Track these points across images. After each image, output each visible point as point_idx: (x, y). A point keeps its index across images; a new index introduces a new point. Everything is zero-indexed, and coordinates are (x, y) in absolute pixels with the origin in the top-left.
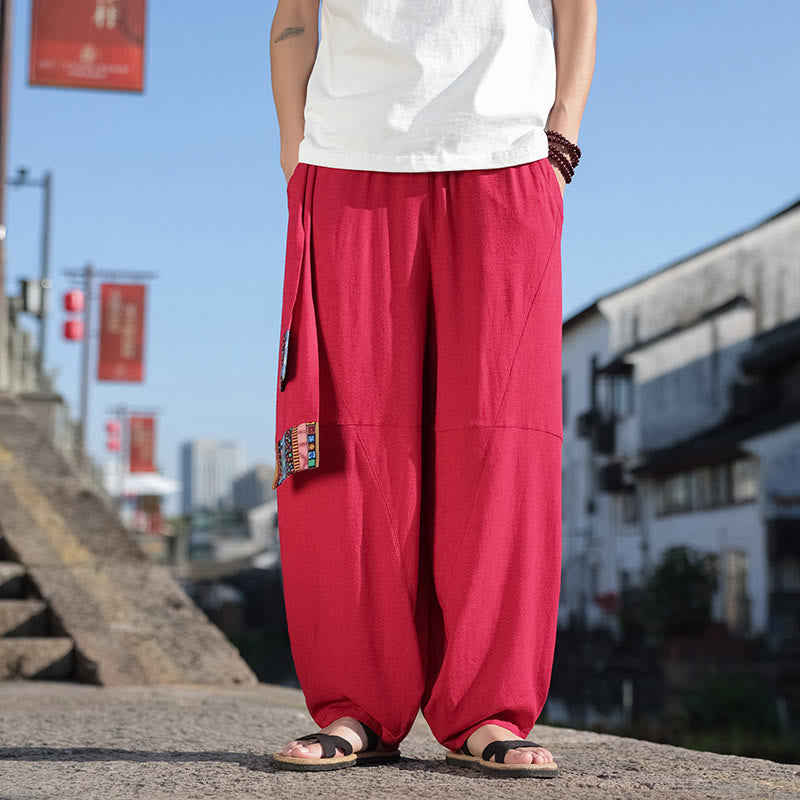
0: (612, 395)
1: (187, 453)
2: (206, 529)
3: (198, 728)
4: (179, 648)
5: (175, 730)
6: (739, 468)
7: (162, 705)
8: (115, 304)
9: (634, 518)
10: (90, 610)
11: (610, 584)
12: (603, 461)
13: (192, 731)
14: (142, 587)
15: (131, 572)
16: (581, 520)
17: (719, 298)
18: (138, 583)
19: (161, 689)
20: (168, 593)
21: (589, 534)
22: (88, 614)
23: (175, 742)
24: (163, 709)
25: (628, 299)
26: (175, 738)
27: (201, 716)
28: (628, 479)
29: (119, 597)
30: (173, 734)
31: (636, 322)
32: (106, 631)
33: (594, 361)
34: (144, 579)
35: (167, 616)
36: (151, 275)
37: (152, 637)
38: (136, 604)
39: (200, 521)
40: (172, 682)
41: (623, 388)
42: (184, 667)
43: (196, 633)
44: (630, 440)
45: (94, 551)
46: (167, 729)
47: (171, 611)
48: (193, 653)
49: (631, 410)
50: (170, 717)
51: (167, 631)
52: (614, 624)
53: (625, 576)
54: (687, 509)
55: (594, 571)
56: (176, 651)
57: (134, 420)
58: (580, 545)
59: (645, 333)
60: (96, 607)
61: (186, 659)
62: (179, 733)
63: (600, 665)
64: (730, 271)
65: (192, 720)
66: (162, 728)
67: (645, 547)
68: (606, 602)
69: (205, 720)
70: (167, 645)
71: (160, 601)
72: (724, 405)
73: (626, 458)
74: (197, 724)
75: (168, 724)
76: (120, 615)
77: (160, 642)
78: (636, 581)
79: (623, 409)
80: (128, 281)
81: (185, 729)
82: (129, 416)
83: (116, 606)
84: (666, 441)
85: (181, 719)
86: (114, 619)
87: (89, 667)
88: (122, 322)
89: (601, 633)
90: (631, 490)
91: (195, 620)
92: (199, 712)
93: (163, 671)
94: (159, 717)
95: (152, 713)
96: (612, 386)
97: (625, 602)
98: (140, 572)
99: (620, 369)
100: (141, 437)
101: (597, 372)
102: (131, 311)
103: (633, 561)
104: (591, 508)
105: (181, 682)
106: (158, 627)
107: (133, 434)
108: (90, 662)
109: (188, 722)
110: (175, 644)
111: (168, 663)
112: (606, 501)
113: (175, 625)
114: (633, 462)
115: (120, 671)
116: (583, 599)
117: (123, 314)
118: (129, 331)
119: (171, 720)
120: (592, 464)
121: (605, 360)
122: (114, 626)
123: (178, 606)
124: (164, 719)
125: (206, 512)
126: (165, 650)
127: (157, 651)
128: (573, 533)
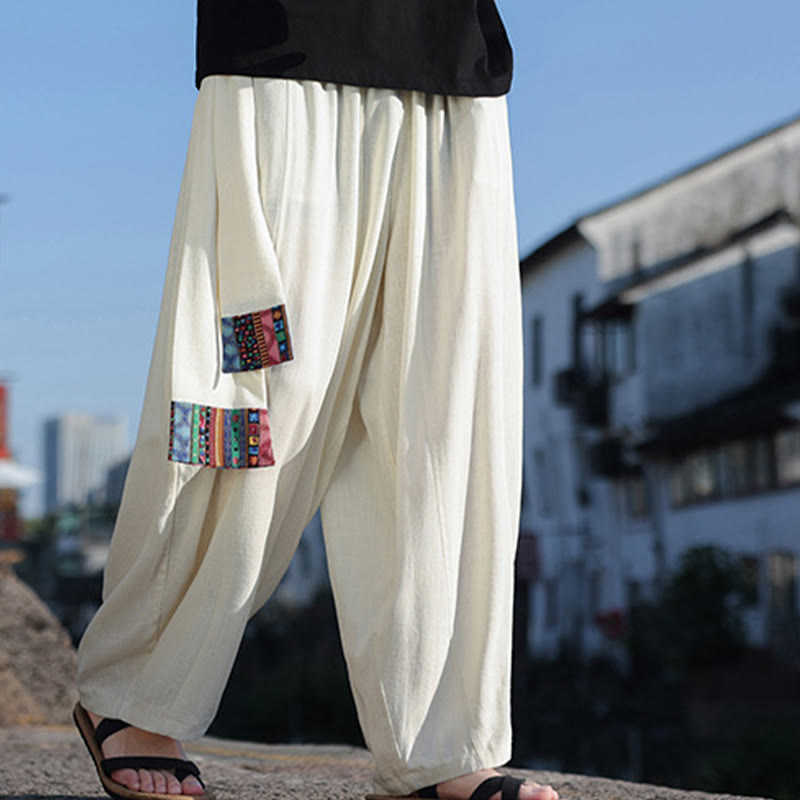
0: (603, 346)
1: (52, 431)
2: (74, 533)
3: (65, 770)
4: (42, 680)
5: (37, 773)
6: (784, 440)
7: (21, 749)
9: (646, 511)
11: (614, 598)
12: (593, 436)
13: (58, 773)
16: (573, 515)
17: (753, 213)
19: (20, 732)
20: (28, 610)
21: (585, 531)
23: (36, 784)
24: (22, 752)
25: (623, 218)
26: (36, 780)
27: (70, 758)
28: (631, 458)
30: (34, 776)
31: (636, 247)
33: (578, 301)
35: (26, 639)
37: (9, 666)
39: (67, 522)
40: (33, 723)
41: (619, 336)
42: (48, 704)
43: (60, 660)
44: (631, 406)
46: (28, 772)
47: (31, 633)
48: (58, 685)
49: (632, 367)
50: (32, 759)
51: (26, 658)
52: (620, 653)
53: (633, 587)
54: (716, 497)
55: (595, 581)
56: (37, 684)
58: (574, 545)
61: (50, 695)
62: (43, 776)
63: (602, 708)
64: (766, 178)
65: (58, 763)
66: (21, 771)
67: (659, 549)
68: (609, 623)
69: (75, 763)
70: (27, 676)
71: (18, 621)
72: (762, 357)
73: (627, 431)
74: (64, 765)
75: (28, 767)
77: (18, 673)
78: (649, 594)
79: (619, 364)
81: (49, 772)
84: (683, 405)
85: (44, 762)
90: (636, 472)
91: (59, 644)
92: (68, 754)
93: (22, 709)
94: (17, 760)
95: (9, 755)
97: (634, 622)
99: (616, 311)
101: (582, 316)
103: (644, 567)
104: (584, 498)
105: (45, 723)
106: (15, 653)
109: (53, 765)
110: (36, 675)
111: (28, 699)
112: (601, 488)
113: (36, 650)
114: (639, 435)
116: (579, 621)
119: (32, 763)
123: (40, 626)
124: (24, 761)
125: (74, 509)
126: (24, 683)
127: (15, 684)
128: (564, 531)
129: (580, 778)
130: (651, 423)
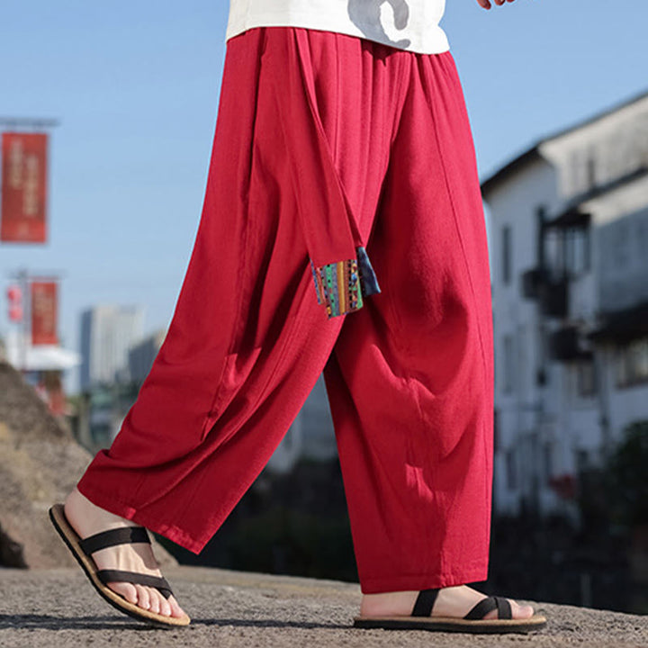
0: (564, 250)
1: (87, 320)
2: (106, 407)
8: (16, 157)
9: (592, 389)
10: (12, 489)
11: (565, 464)
12: (554, 325)
14: (62, 464)
15: (50, 449)
16: (531, 394)
18: (57, 460)
21: (539, 408)
22: (11, 494)
28: (584, 345)
29: (39, 476)
31: (591, 166)
32: (28, 512)
33: (541, 213)
34: (63, 455)
36: (53, 123)
38: (57, 483)
39: (99, 398)
41: (577, 242)
44: (585, 300)
45: (14, 427)
49: (587, 266)
52: (572, 510)
53: (582, 455)
55: (547, 450)
57: (35, 286)
58: (530, 420)
59: (602, 177)
60: (18, 486)
63: (558, 557)
67: (605, 423)
68: (561, 485)
73: (582, 321)
76: (41, 494)
78: (596, 461)
79: (578, 265)
80: (29, 130)
82: (30, 281)
83: (38, 486)
84: (628, 301)
86: (36, 499)
87: (14, 549)
88: (24, 177)
89: (557, 521)
90: (588, 357)
96: (565, 239)
97: (582, 485)
98: (59, 449)
99: (575, 220)
100: (43, 306)
101: (545, 225)
102: (32, 163)
103: (591, 438)
104: (542, 379)
107: (34, 302)
108: (15, 544)
112: (558, 371)
114: (591, 325)
115: (44, 553)
116: (535, 482)
117: (24, 166)
118: (31, 186)
120: (542, 329)
121: (555, 210)
122: (36, 506)
128: (522, 408)
129: (552, 606)
130: (602, 315)
